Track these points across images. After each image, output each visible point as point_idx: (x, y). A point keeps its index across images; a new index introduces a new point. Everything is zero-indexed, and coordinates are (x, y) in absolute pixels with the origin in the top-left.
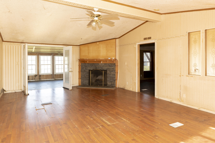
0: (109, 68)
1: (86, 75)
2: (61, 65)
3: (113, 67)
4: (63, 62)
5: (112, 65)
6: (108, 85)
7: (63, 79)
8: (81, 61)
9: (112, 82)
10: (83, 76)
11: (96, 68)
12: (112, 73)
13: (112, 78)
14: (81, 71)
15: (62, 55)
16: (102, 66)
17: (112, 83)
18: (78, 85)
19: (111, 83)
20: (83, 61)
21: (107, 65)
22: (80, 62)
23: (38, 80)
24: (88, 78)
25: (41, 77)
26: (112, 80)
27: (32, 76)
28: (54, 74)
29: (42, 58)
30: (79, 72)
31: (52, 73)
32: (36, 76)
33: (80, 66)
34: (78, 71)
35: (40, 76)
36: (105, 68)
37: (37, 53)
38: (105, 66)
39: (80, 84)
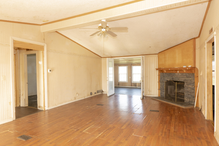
0: (187, 79)
3: (190, 79)
5: (190, 76)
6: (185, 102)
9: (190, 98)
10: (162, 87)
12: (190, 86)
13: (190, 93)
16: (179, 77)
17: (191, 100)
18: (158, 96)
19: (189, 100)
20: (161, 70)
21: (184, 75)
22: (159, 71)
26: (190, 96)
30: (158, 82)
33: (160, 76)
36: (182, 79)
38: (182, 76)
39: (160, 96)
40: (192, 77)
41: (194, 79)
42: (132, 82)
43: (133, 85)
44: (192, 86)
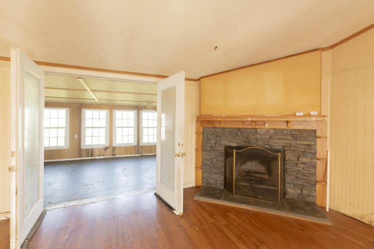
1: (215, 160)
2: (153, 127)
3: (306, 142)
4: (155, 122)
5: (305, 135)
7: (155, 155)
8: (202, 122)
10: (209, 163)
11: (249, 142)
12: (304, 160)
13: (304, 175)
14: (204, 149)
15: (155, 109)
16: (268, 137)
18: (194, 185)
19: (299, 192)
20: (209, 122)
21: (286, 134)
22: (199, 123)
23: (111, 157)
24: (223, 169)
25: (117, 152)
26: (300, 182)
27: (100, 150)
28: (140, 145)
29: (118, 114)
30: (197, 150)
31: (136, 144)
32: (106, 149)
33: (201, 136)
34: (194, 147)
35: (114, 149)
36: (277, 144)
37: (108, 105)
38: (279, 137)
39: (200, 184)
40: (311, 139)
41: (315, 142)
42: (83, 147)
43: (84, 153)
44: (312, 159)
